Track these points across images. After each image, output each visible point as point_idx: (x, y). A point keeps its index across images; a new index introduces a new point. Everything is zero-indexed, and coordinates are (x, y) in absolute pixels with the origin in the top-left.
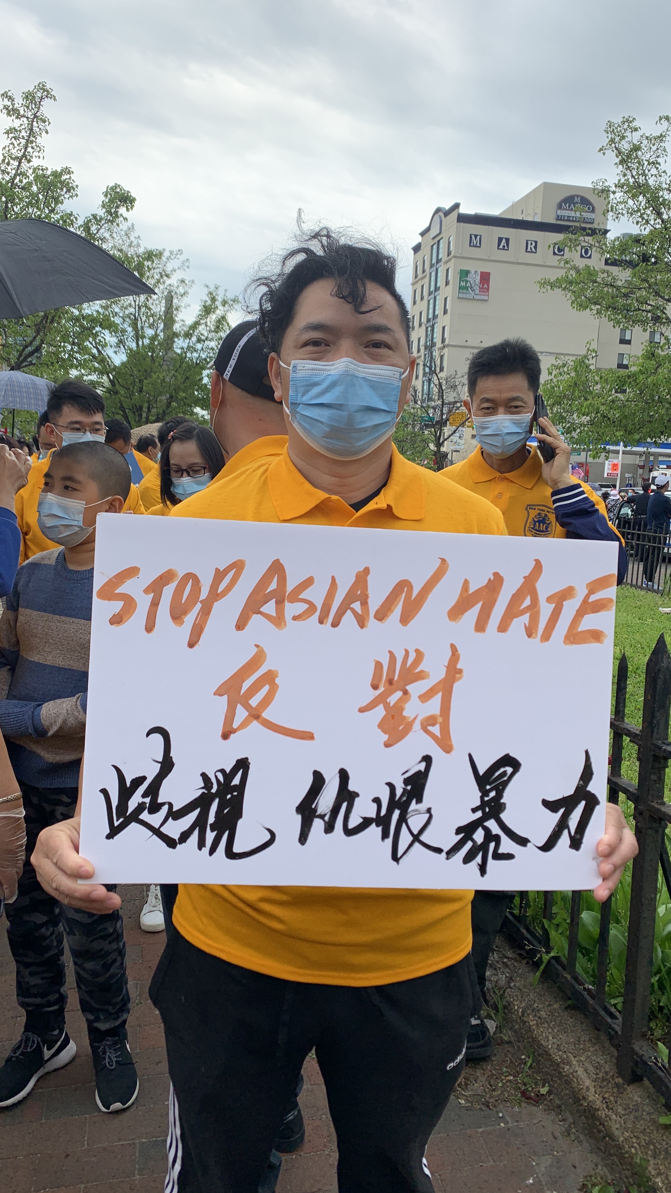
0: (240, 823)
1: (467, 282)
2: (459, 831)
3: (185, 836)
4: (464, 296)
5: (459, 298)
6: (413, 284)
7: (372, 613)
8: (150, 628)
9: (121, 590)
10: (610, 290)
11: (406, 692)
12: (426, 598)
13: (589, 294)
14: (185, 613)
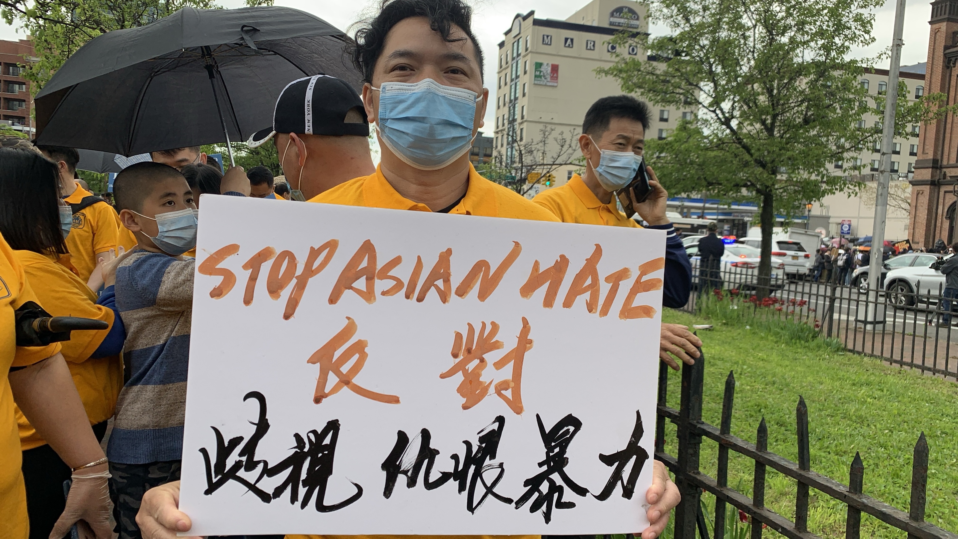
0: (331, 480)
1: (541, 72)
2: (526, 483)
3: (278, 492)
4: (538, 82)
5: (535, 84)
6: (499, 73)
7: (454, 289)
8: (248, 300)
9: (221, 265)
10: (651, 78)
11: (482, 360)
12: (502, 277)
13: (635, 80)
14: (281, 287)
